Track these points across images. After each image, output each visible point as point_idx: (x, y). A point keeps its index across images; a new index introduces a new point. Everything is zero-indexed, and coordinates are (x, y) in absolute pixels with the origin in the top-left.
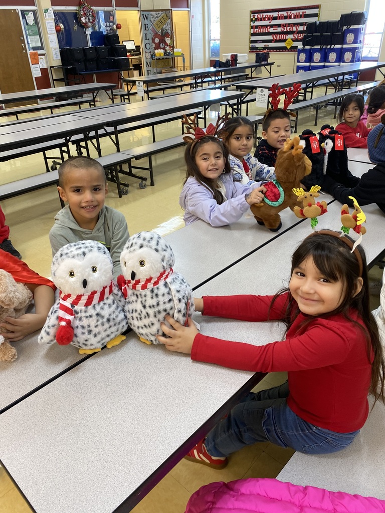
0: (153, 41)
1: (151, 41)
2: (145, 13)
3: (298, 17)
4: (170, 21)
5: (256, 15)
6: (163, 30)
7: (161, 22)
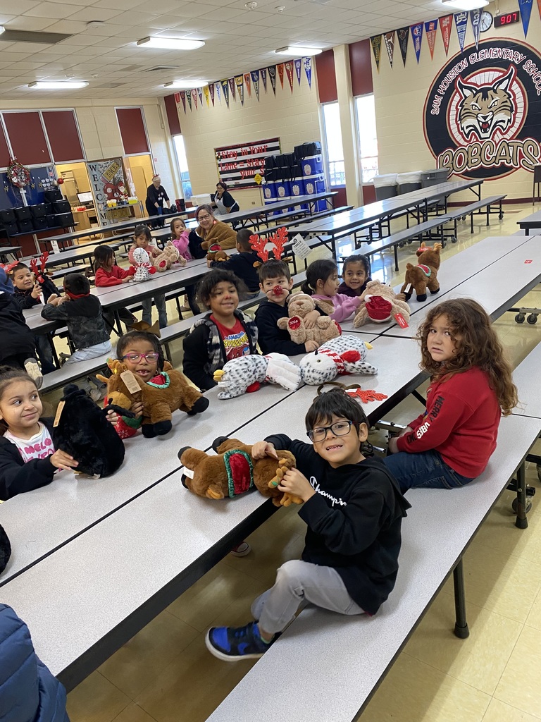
0: (105, 191)
1: (102, 192)
2: (92, 164)
3: (261, 152)
4: (121, 169)
5: (221, 152)
6: (114, 179)
7: (112, 171)
